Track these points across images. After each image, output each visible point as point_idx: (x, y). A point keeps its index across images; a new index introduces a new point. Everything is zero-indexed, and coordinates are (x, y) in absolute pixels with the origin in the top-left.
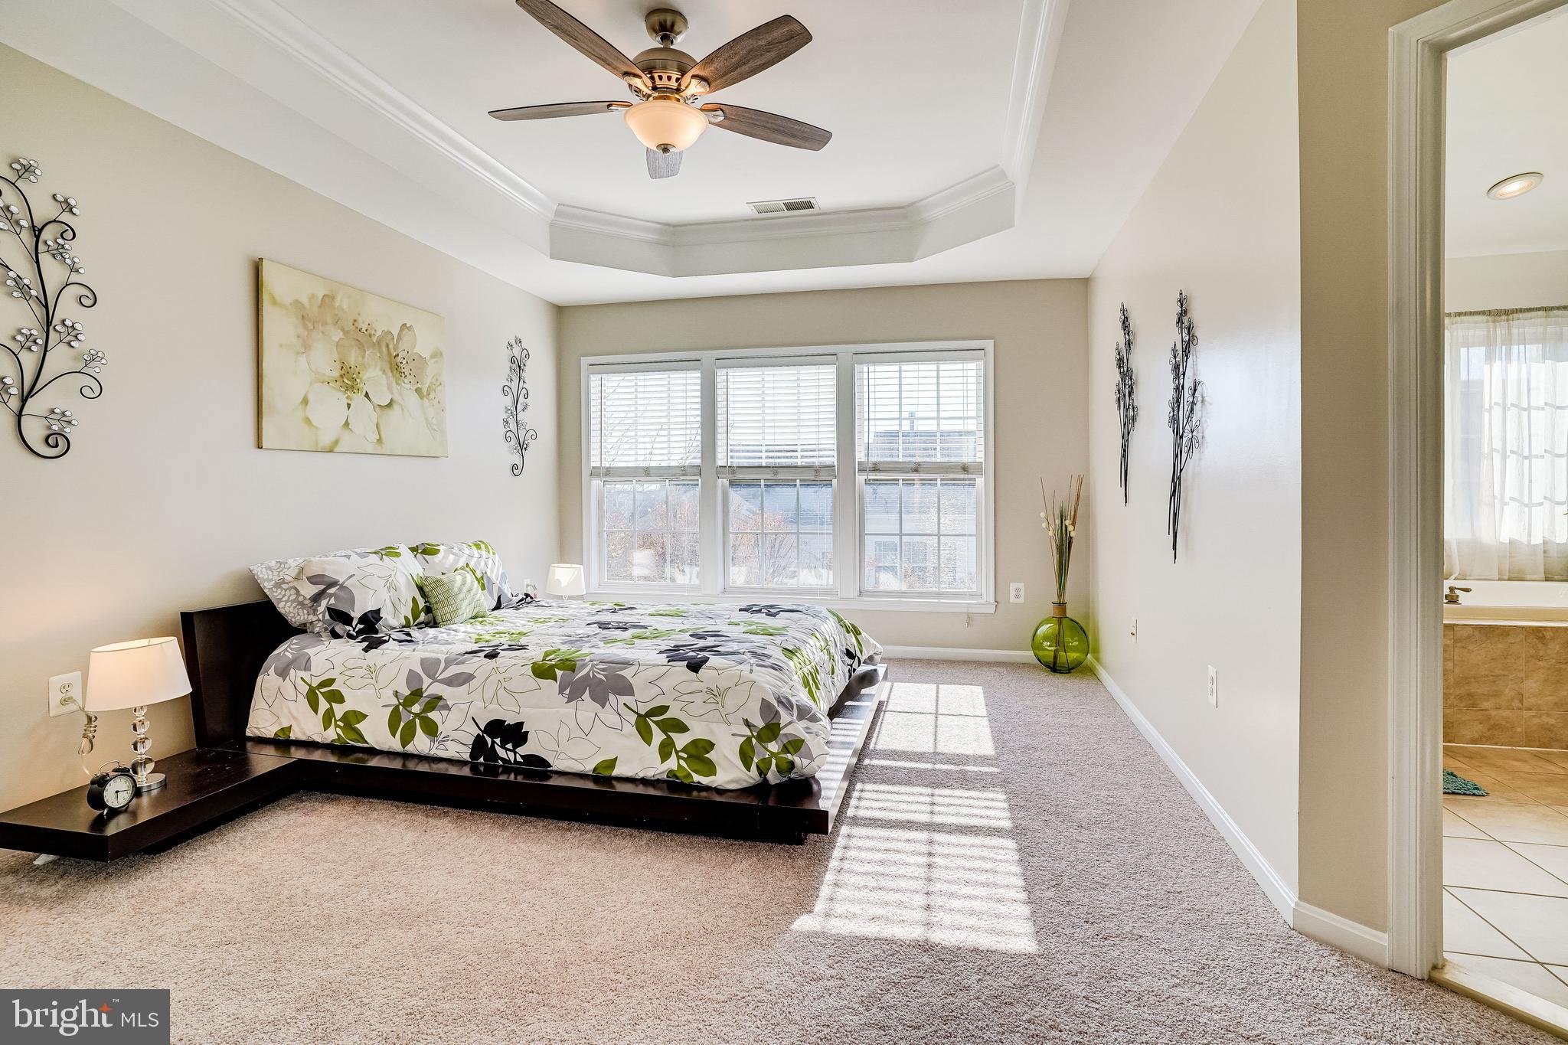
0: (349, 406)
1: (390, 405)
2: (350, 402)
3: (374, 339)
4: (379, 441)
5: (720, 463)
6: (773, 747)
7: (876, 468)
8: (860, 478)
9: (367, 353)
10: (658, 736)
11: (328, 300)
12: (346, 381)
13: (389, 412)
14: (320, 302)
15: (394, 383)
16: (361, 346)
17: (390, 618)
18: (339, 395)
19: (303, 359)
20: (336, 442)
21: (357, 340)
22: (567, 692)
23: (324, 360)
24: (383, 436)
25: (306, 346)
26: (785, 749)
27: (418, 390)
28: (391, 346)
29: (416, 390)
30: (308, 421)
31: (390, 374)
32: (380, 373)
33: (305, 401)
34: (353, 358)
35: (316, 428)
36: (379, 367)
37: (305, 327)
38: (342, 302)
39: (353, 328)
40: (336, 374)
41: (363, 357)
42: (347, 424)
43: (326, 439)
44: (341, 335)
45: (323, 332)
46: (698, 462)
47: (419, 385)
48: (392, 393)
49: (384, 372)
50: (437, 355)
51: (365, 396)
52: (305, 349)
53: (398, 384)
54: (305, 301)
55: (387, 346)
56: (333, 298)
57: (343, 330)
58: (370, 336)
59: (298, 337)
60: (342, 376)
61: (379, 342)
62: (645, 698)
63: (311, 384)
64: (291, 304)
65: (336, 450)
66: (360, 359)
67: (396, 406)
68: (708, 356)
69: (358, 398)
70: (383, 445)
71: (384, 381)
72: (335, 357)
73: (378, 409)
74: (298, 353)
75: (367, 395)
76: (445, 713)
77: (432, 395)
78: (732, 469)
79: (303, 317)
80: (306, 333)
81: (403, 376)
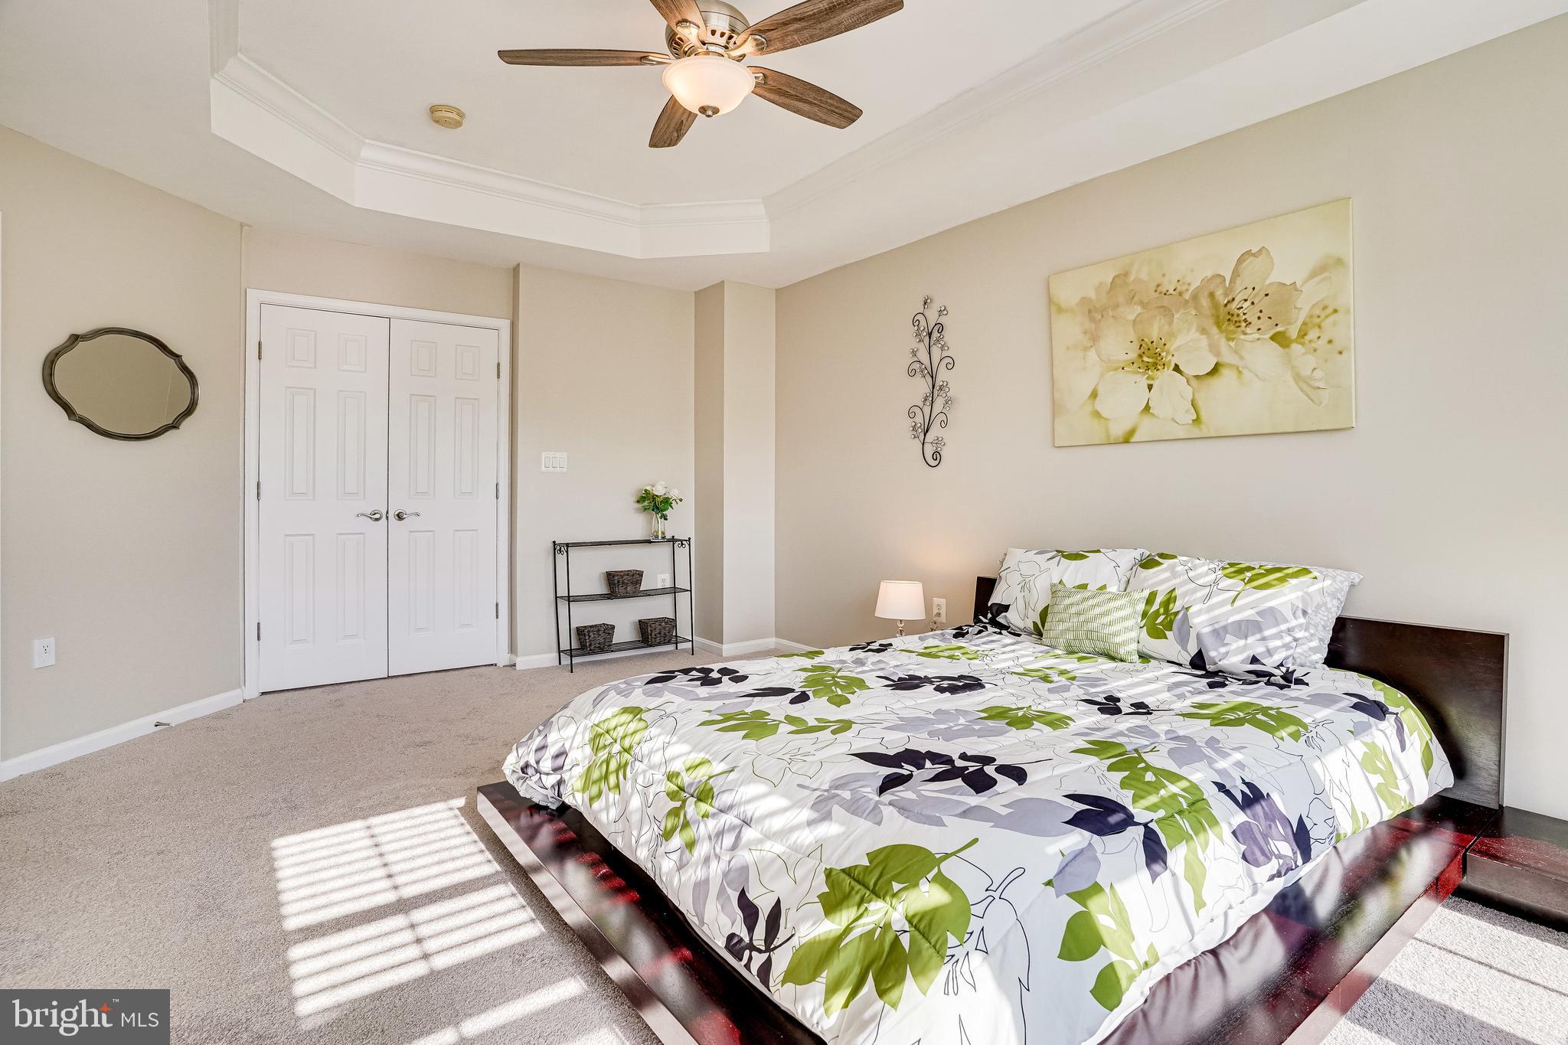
0: (1150, 387)
1: (1215, 370)
2: (1151, 382)
3: (1187, 296)
4: (1197, 421)
9: (1177, 316)
11: (1121, 279)
12: (1146, 359)
13: (1215, 382)
14: (1109, 286)
15: (1223, 341)
16: (1167, 312)
18: (1137, 377)
19: (1092, 354)
20: (1132, 432)
21: (1162, 307)
23: (1119, 345)
24: (1203, 414)
25: (1094, 338)
27: (1280, 339)
28: (1219, 293)
29: (1272, 338)
30: (1097, 414)
31: (1215, 330)
32: (1198, 335)
33: (1094, 395)
34: (1154, 332)
35: (1106, 419)
36: (1194, 329)
37: (1092, 320)
38: (1141, 273)
39: (1157, 295)
40: (1133, 355)
41: (1170, 324)
42: (1147, 408)
43: (1118, 430)
44: (1138, 309)
45: (1113, 317)
47: (1279, 329)
48: (1218, 354)
49: (1203, 331)
50: (1328, 267)
51: (1174, 370)
52: (1094, 341)
53: (1229, 339)
54: (1092, 295)
55: (1212, 295)
56: (1126, 274)
57: (1141, 303)
58: (1180, 294)
59: (1085, 333)
60: (1140, 356)
61: (1195, 297)
63: (1102, 375)
64: (1077, 304)
65: (1133, 440)
66: (1166, 327)
67: (1225, 372)
69: (1166, 375)
70: (1202, 426)
71: (1204, 341)
72: (1132, 336)
73: (1194, 382)
74: (1086, 349)
75: (1177, 368)
77: (1312, 334)
79: (1090, 311)
80: (1093, 325)
81: (1244, 324)
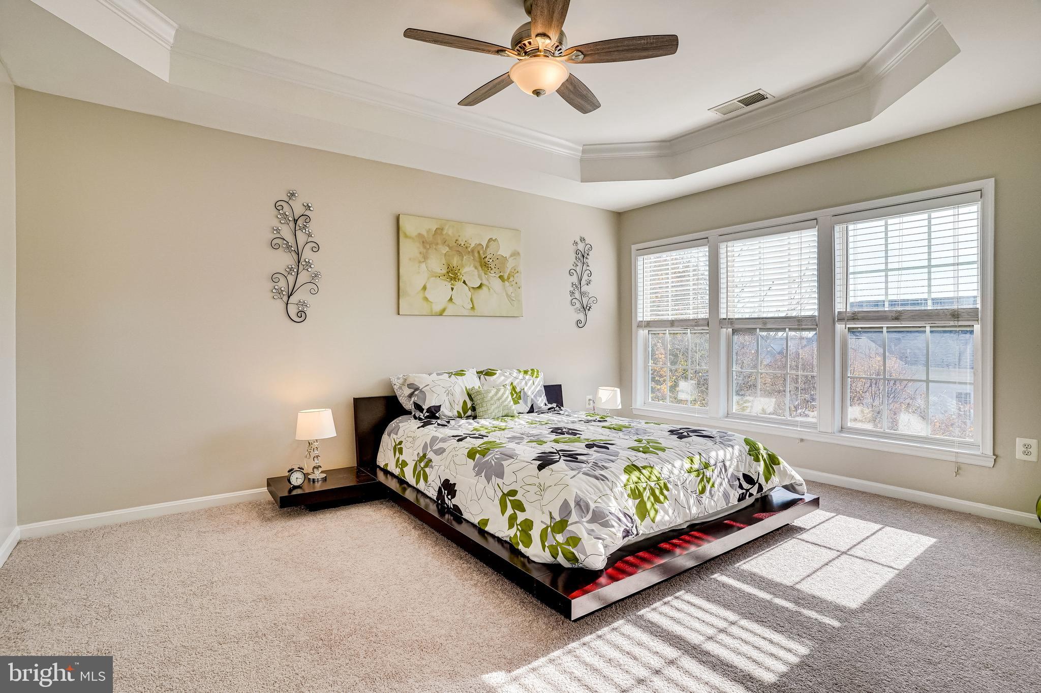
0: (452, 289)
1: (480, 286)
2: (453, 287)
3: (469, 249)
4: (473, 308)
5: (723, 316)
6: (560, 538)
7: (854, 317)
8: (840, 327)
9: (465, 257)
10: (510, 511)
11: (439, 231)
12: (450, 274)
13: (480, 291)
14: (434, 232)
15: (483, 274)
16: (460, 254)
17: (445, 411)
18: (446, 283)
19: (423, 266)
20: (444, 310)
21: (458, 251)
22: (476, 469)
23: (437, 264)
24: (475, 305)
25: (425, 258)
26: (567, 542)
27: (501, 277)
28: (481, 252)
29: (499, 277)
30: (426, 299)
31: (480, 268)
32: (473, 269)
33: (424, 288)
34: (455, 262)
35: (431, 302)
36: (472, 266)
37: (425, 247)
38: (449, 231)
39: (456, 244)
40: (444, 271)
41: (462, 260)
42: (451, 299)
43: (437, 308)
44: (447, 249)
45: (435, 249)
46: (707, 316)
47: (501, 274)
48: (482, 280)
49: (476, 268)
50: (515, 254)
51: (463, 283)
52: (425, 259)
53: (485, 274)
54: (425, 234)
55: (479, 252)
56: (442, 229)
57: (448, 246)
58: (466, 248)
59: (420, 253)
60: (448, 273)
61: (473, 251)
62: (508, 482)
63: (428, 279)
64: (416, 236)
65: (444, 314)
66: (460, 262)
67: (484, 288)
68: (713, 234)
69: (459, 285)
70: (475, 311)
71: (476, 272)
72: (444, 262)
73: (471, 290)
74: (420, 262)
75: (464, 282)
76: (431, 469)
77: (511, 279)
78: (731, 321)
79: (423, 242)
80: (425, 251)
81: (490, 269)
